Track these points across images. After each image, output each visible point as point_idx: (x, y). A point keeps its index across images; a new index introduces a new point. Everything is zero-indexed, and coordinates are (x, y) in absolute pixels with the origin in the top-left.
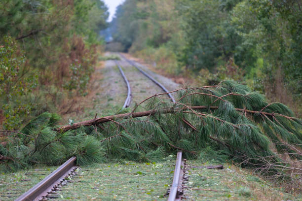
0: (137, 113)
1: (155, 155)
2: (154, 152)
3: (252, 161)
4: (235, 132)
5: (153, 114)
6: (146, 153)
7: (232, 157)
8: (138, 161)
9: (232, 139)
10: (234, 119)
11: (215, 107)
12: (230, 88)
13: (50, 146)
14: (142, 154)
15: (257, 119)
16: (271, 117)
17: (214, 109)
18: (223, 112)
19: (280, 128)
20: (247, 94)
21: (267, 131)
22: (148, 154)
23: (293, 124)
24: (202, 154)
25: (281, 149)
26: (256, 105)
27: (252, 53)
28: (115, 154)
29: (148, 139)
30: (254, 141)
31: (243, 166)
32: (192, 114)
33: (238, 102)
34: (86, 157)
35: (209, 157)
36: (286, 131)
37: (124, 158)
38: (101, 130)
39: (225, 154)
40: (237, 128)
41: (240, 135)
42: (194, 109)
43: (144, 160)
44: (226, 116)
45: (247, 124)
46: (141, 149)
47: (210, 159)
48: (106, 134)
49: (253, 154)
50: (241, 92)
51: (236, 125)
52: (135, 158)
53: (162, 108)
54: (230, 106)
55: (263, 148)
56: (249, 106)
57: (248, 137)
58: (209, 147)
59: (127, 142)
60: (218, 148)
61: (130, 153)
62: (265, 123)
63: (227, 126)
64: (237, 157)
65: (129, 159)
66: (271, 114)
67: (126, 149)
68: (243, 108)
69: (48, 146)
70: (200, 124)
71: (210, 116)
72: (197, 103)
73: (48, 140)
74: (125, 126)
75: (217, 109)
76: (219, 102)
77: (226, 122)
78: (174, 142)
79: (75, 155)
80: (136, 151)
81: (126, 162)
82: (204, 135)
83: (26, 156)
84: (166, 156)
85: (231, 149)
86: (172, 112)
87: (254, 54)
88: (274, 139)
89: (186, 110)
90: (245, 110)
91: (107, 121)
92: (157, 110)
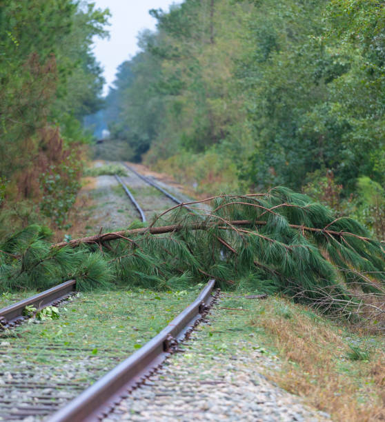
0: (156, 227)
1: (179, 282)
2: (178, 279)
3: (310, 294)
4: (287, 255)
5: (178, 230)
6: (167, 279)
7: (282, 289)
8: (157, 290)
9: (284, 265)
10: (287, 237)
11: (261, 222)
12: (285, 198)
13: (42, 265)
14: (162, 282)
15: (320, 240)
16: (337, 237)
17: (261, 225)
18: (272, 229)
19: (349, 251)
20: (307, 205)
21: (333, 256)
22: (169, 280)
23: (368, 247)
24: (242, 282)
25: (350, 278)
26: (318, 221)
28: (125, 280)
29: (173, 262)
30: (314, 269)
31: (296, 301)
32: (231, 230)
33: (294, 216)
34: (88, 281)
35: (253, 286)
36: (359, 256)
37: (137, 285)
38: (107, 250)
39: (273, 285)
40: (290, 251)
41: (295, 259)
42: (234, 224)
43: (164, 289)
44: (277, 234)
45: (304, 245)
46: (161, 275)
47: (252, 291)
48: (114, 254)
49: (311, 285)
50: (297, 202)
51: (288, 247)
52: (152, 285)
53: (190, 223)
54: (283, 221)
55: (325, 277)
56: (309, 222)
57: (306, 262)
58: (251, 275)
59: (142, 265)
60: (263, 277)
61: (146, 279)
62: (330, 245)
63: (277, 246)
64: (289, 289)
65: (143, 287)
66: (338, 233)
67: (140, 274)
68: (300, 225)
69: (39, 266)
70: (241, 245)
71: (255, 233)
72: (239, 217)
73: (39, 257)
74: (140, 244)
75: (265, 225)
76: (268, 215)
77: (276, 242)
78: (206, 270)
79: (73, 278)
80: (154, 277)
81: (140, 290)
82: (247, 259)
83: (9, 278)
84: (194, 285)
85: (282, 278)
86: (204, 228)
89: (222, 225)
90: (302, 227)
91: (116, 238)
92: (183, 224)
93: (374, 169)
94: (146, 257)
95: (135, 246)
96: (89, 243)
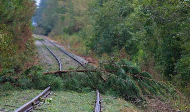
0: (79, 70)
1: (86, 90)
3: (130, 98)
5: (86, 72)
6: (82, 89)
7: (121, 95)
8: (78, 92)
9: (122, 87)
10: (124, 77)
11: (115, 71)
12: (124, 63)
13: (39, 80)
14: (80, 89)
15: (135, 79)
16: (141, 78)
17: (115, 72)
18: (119, 74)
19: (145, 84)
20: (131, 66)
21: (139, 85)
22: (83, 89)
23: (152, 83)
24: (108, 92)
25: (145, 93)
26: (135, 72)
27: (137, 46)
28: (67, 88)
29: (83, 82)
30: (133, 89)
31: (126, 100)
32: (105, 73)
33: (127, 69)
34: (55, 87)
35: (111, 94)
36: (148, 86)
37: (71, 90)
38: (61, 76)
39: (118, 93)
40: (125, 82)
41: (127, 85)
42: (106, 71)
43: (81, 92)
44: (121, 76)
45: (130, 80)
46: (80, 87)
47: (111, 95)
48: (63, 78)
49: (131, 95)
50: (128, 65)
51: (125, 80)
52: (76, 90)
53: (91, 69)
54: (123, 71)
55: (136, 92)
56: (132, 72)
57: (130, 87)
58: (111, 89)
59: (73, 83)
60: (115, 90)
61: (74, 88)
62: (138, 81)
63: (121, 80)
64: (123, 95)
65: (73, 91)
66: (142, 77)
67: (72, 86)
69: (38, 81)
70: (108, 78)
71: (113, 75)
72: (107, 69)
73: (38, 77)
74: (73, 76)
75: (116, 72)
76: (118, 69)
77: (120, 78)
78: (95, 86)
79: (50, 86)
80: (77, 87)
81: (72, 92)
82: (109, 84)
83: (27, 84)
84: (91, 91)
85: (121, 91)
86: (95, 71)
87: (138, 47)
88: (142, 89)
89: (102, 71)
90: (129, 73)
91: (64, 72)
92: (88, 69)
93: (137, 48)
94: (75, 80)
95: (71, 76)
96: (55, 73)
